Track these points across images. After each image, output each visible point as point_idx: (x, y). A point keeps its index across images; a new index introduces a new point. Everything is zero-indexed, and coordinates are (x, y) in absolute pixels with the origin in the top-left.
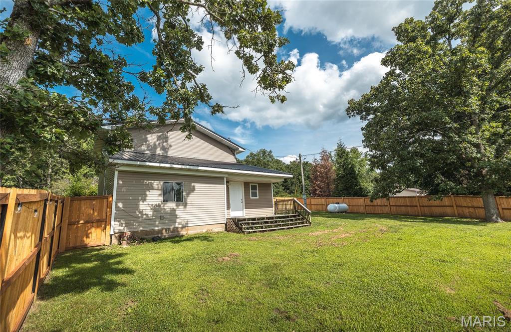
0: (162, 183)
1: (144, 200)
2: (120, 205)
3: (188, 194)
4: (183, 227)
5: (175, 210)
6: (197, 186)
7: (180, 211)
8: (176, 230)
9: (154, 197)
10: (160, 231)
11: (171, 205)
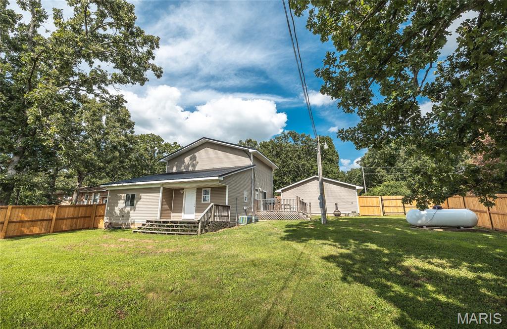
0: (126, 195)
1: (117, 206)
2: (108, 208)
3: (137, 202)
4: (132, 224)
5: (129, 212)
6: (142, 195)
7: (132, 213)
8: (128, 224)
9: (121, 204)
10: (121, 225)
11: (128, 209)
